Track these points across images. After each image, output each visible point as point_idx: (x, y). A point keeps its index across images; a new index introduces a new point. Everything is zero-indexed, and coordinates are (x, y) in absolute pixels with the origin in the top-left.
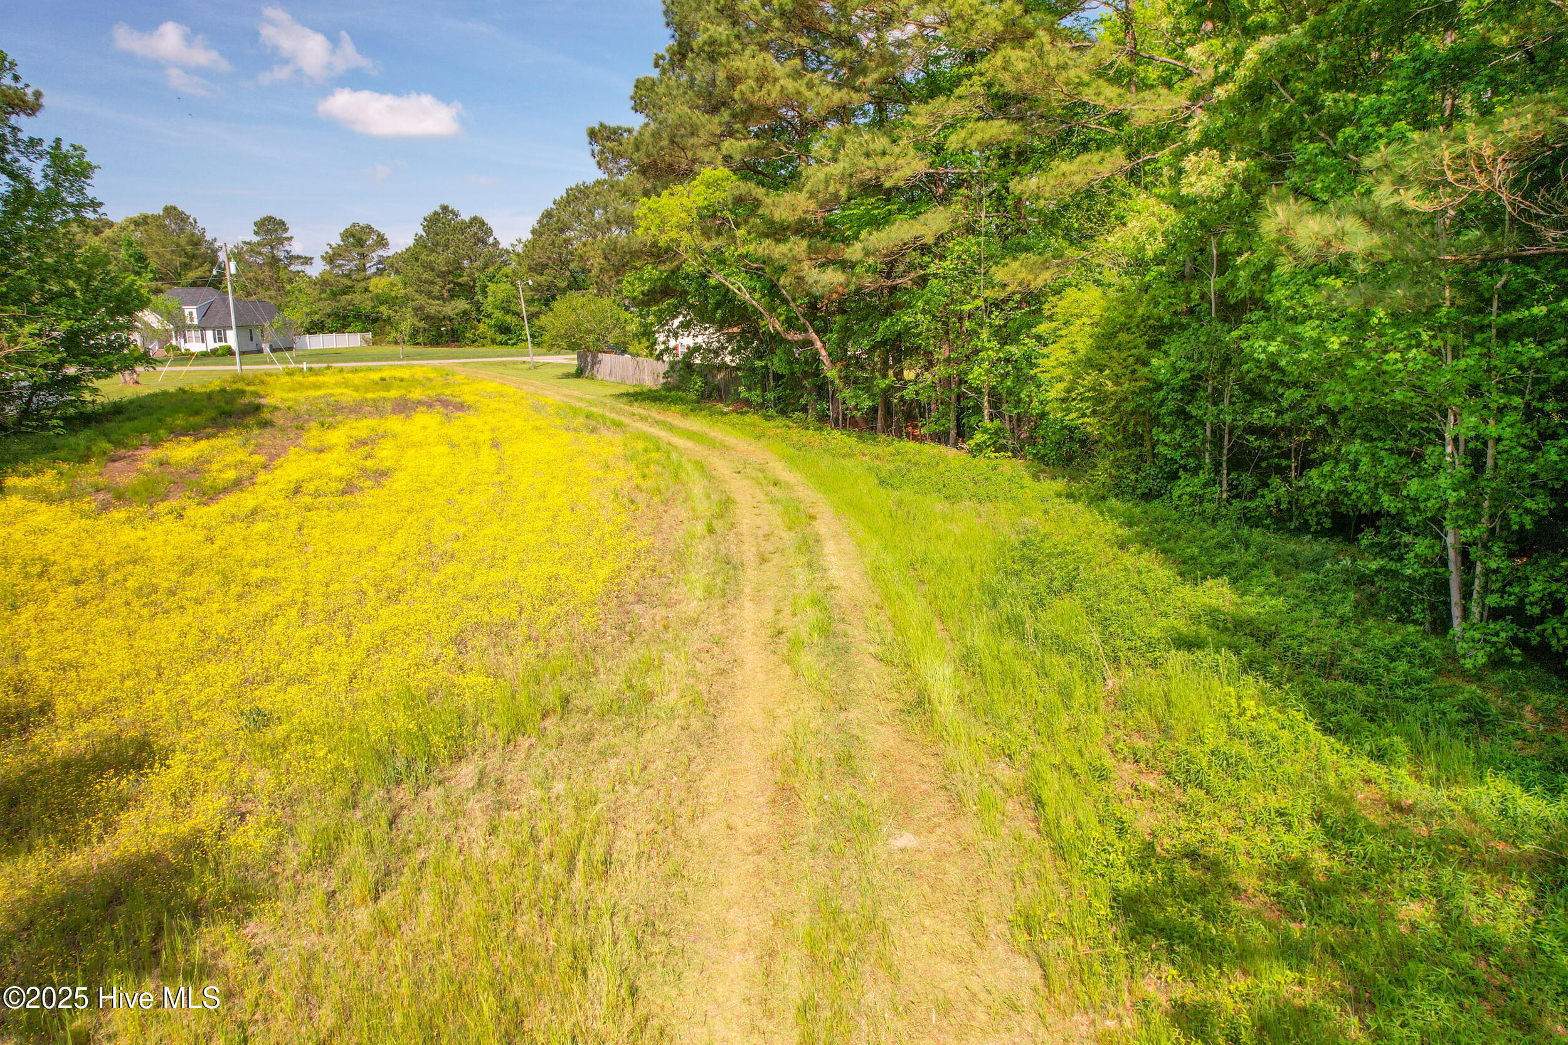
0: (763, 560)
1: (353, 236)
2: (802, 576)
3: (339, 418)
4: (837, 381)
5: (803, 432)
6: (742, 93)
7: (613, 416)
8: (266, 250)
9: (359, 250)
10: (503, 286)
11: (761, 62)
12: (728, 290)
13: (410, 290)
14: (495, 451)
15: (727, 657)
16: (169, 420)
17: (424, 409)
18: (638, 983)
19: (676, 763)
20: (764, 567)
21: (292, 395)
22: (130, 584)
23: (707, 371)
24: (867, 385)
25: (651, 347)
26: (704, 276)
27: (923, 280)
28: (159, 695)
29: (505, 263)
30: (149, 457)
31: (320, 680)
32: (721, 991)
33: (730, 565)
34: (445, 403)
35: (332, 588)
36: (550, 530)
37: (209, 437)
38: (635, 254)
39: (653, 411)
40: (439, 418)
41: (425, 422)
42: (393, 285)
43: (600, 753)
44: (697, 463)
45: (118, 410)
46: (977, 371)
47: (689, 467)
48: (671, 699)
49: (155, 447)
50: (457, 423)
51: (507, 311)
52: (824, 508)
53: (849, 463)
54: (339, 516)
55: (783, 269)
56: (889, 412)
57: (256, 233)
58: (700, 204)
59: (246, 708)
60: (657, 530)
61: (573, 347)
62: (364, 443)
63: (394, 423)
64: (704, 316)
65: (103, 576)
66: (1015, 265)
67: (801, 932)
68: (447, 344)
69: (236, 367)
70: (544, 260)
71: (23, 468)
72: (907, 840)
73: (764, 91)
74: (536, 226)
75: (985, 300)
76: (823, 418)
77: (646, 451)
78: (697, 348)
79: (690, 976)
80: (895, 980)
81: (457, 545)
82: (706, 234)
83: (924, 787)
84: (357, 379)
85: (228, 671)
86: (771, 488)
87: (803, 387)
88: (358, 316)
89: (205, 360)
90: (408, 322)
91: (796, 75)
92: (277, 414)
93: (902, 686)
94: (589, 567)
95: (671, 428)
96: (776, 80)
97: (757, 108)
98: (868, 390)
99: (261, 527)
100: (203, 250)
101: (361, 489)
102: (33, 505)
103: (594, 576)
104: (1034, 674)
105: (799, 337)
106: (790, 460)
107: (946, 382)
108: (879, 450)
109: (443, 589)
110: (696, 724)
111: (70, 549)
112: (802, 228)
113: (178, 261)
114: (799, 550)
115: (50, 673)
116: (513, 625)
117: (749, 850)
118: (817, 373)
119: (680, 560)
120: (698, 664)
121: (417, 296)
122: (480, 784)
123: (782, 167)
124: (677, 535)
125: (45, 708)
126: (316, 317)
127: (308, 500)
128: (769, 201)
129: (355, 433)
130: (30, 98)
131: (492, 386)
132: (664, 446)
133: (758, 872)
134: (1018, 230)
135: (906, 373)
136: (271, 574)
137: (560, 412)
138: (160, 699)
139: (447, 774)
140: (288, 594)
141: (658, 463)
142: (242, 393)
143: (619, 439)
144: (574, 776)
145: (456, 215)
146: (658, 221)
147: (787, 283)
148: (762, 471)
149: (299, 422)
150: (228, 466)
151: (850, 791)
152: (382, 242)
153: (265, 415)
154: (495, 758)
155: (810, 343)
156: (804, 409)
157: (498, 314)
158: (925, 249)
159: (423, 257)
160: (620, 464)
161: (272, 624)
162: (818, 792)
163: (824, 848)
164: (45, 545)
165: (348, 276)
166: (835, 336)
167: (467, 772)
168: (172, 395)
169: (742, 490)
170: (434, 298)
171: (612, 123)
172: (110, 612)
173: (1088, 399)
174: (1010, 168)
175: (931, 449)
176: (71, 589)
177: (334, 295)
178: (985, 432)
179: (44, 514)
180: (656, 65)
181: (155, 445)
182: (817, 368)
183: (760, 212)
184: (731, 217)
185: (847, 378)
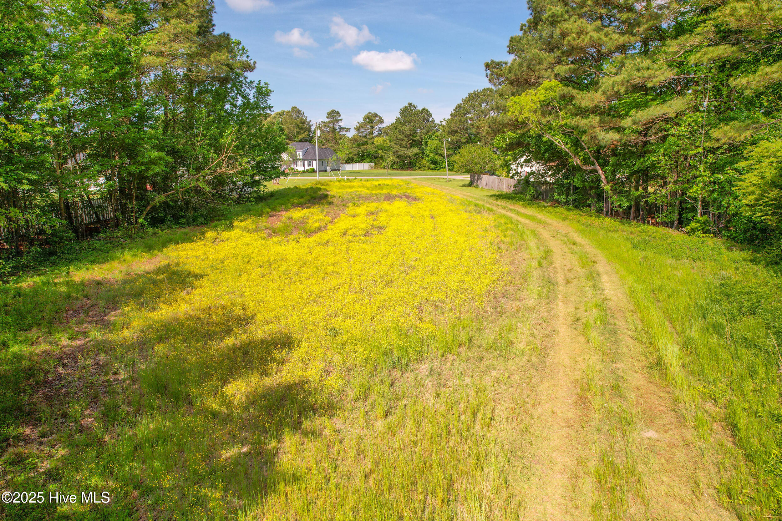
0: (568, 282)
1: (368, 118)
2: (589, 292)
3: (361, 202)
4: (609, 192)
5: (589, 218)
6: (569, 41)
7: (488, 206)
8: (331, 125)
9: (371, 125)
10: (435, 142)
11: (580, 24)
12: (552, 143)
13: (392, 143)
14: (432, 220)
15: (550, 329)
16: (292, 200)
17: (398, 199)
18: (508, 478)
19: (524, 377)
20: (569, 286)
21: (340, 191)
22: (281, 269)
23: (537, 184)
24: (627, 194)
25: (508, 172)
26: (540, 136)
27: (664, 138)
28: (294, 317)
29: (437, 130)
30: (285, 215)
31: (359, 318)
32: (550, 490)
33: (550, 283)
34: (408, 197)
35: (362, 278)
36: (459, 259)
37: (307, 208)
38: (504, 125)
39: (508, 204)
40: (405, 204)
41: (399, 205)
42: (385, 141)
43: (487, 367)
44: (532, 231)
45: (272, 195)
46: (695, 188)
47: (528, 233)
48: (521, 345)
49: (287, 211)
50: (414, 206)
51: (436, 154)
52: (602, 258)
53: (615, 235)
54: (364, 246)
55: (584, 132)
56: (638, 210)
57: (327, 118)
58: (542, 99)
59: (329, 326)
60: (512, 263)
61: (468, 171)
62: (372, 213)
63: (385, 205)
64: (537, 157)
65: (270, 265)
66: (726, 128)
67: (593, 470)
68: (407, 169)
69: (316, 177)
70: (456, 129)
71: (240, 218)
72: (651, 433)
73: (581, 39)
74: (453, 112)
75: (704, 149)
76: (599, 211)
77: (505, 223)
78: (532, 173)
79: (534, 480)
80: (647, 505)
81: (416, 263)
82: (544, 114)
83: (661, 408)
84: (368, 184)
85: (320, 310)
86: (571, 246)
87: (590, 195)
88: (368, 155)
89: (305, 174)
90: (391, 158)
91: (598, 30)
92: (335, 199)
93: (648, 354)
94: (479, 278)
95: (518, 213)
96: (587, 33)
97: (575, 49)
98: (627, 197)
99: (331, 248)
100: (305, 125)
101: (373, 234)
102: (244, 233)
103: (481, 282)
104: (730, 357)
105: (589, 168)
106: (582, 232)
107: (674, 194)
108: (633, 229)
109: (411, 282)
110: (535, 360)
111: (258, 253)
112: (596, 110)
113: (296, 130)
114: (588, 279)
115: (254, 303)
116: (443, 302)
117: (564, 425)
118: (598, 187)
119: (525, 278)
120: (535, 331)
121: (395, 146)
122: (431, 374)
123: (586, 79)
124: (523, 266)
125: (253, 317)
126: (350, 156)
127: (350, 238)
128: (579, 97)
129: (369, 209)
130: (252, 64)
131: (429, 189)
132: (515, 222)
133: (568, 436)
134: (728, 108)
135: (649, 188)
136: (336, 270)
137: (462, 203)
138: (295, 318)
139: (415, 367)
140: (344, 279)
141: (511, 230)
142: (320, 189)
143: (491, 217)
144: (474, 376)
145: (415, 107)
146: (519, 108)
147: (586, 139)
148: (566, 237)
149: (344, 203)
150: (316, 221)
151: (619, 403)
152: (381, 121)
153: (330, 199)
154: (437, 363)
155: (596, 171)
156: (589, 206)
157: (431, 155)
158: (667, 120)
159: (399, 128)
160: (492, 229)
161: (338, 291)
162: (601, 403)
163: (605, 430)
164: (250, 250)
165: (365, 137)
166: (610, 168)
167: (425, 367)
168: (292, 189)
169: (556, 246)
170: (403, 147)
171: (497, 60)
172: (273, 280)
173: (770, 205)
174: (727, 73)
175: (662, 231)
176: (259, 269)
177: (359, 145)
178: (698, 222)
179: (248, 237)
180: (521, 29)
181: (287, 210)
182: (598, 185)
183: (574, 102)
184: (557, 105)
185: (615, 190)
